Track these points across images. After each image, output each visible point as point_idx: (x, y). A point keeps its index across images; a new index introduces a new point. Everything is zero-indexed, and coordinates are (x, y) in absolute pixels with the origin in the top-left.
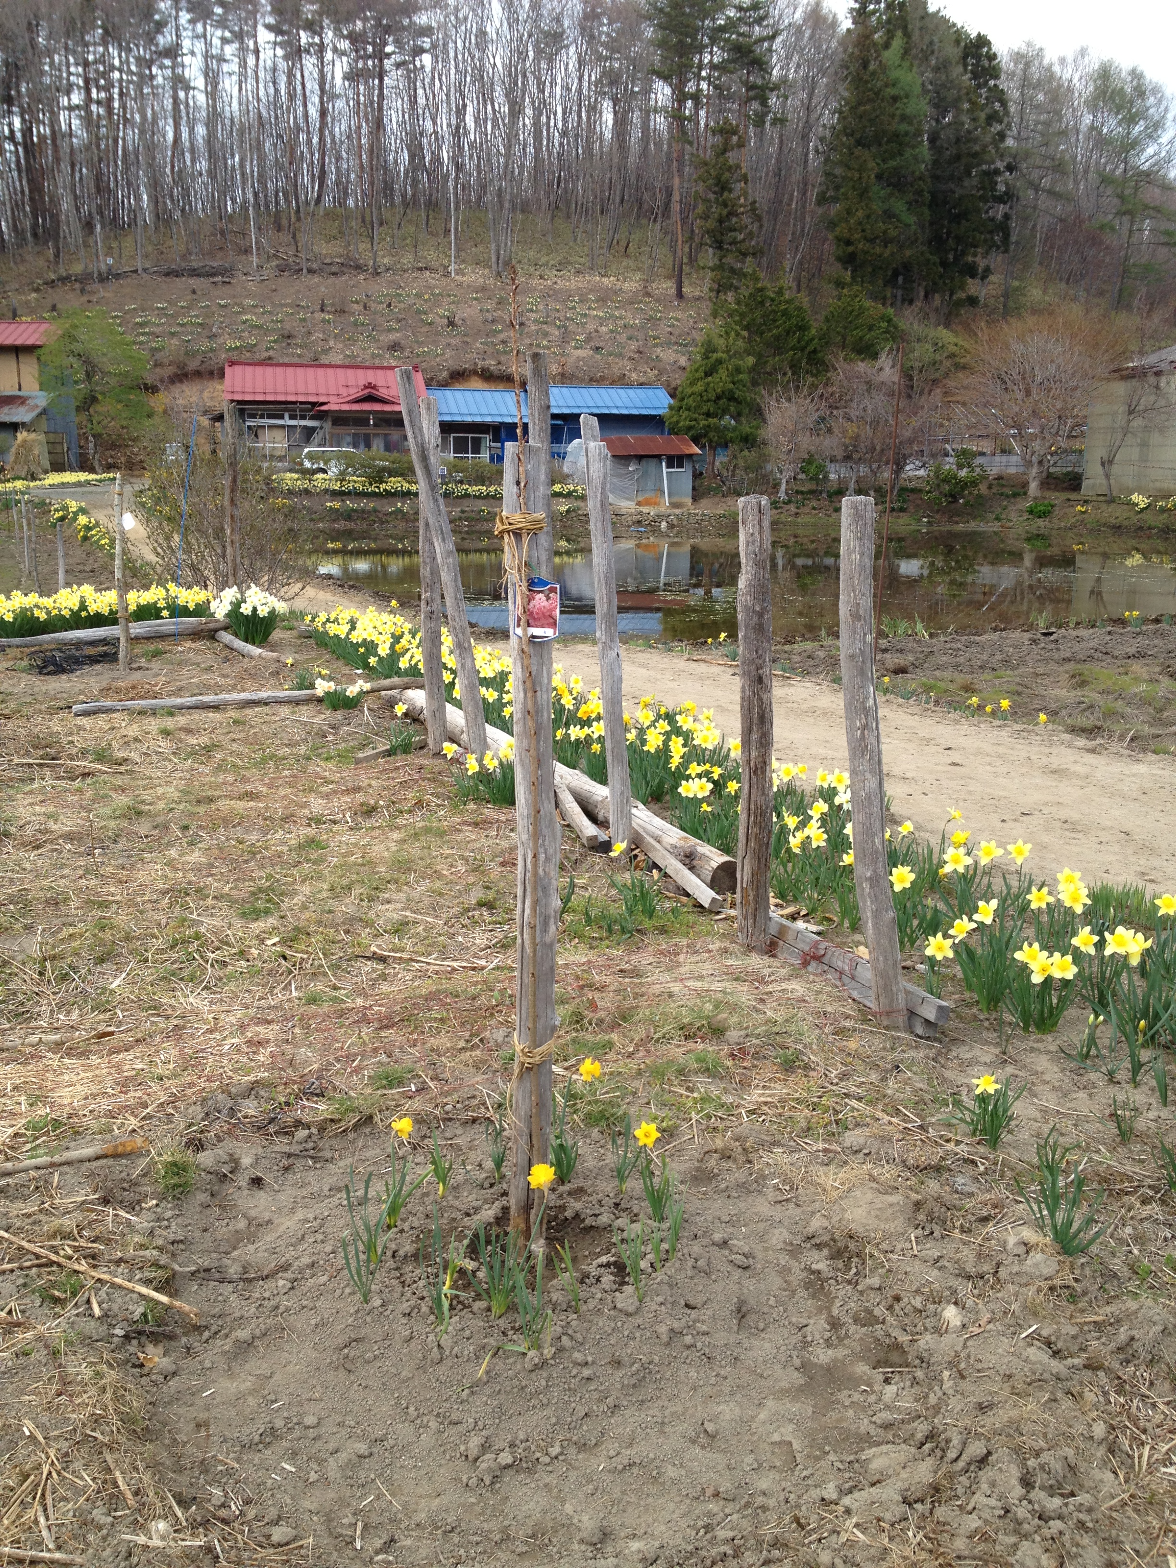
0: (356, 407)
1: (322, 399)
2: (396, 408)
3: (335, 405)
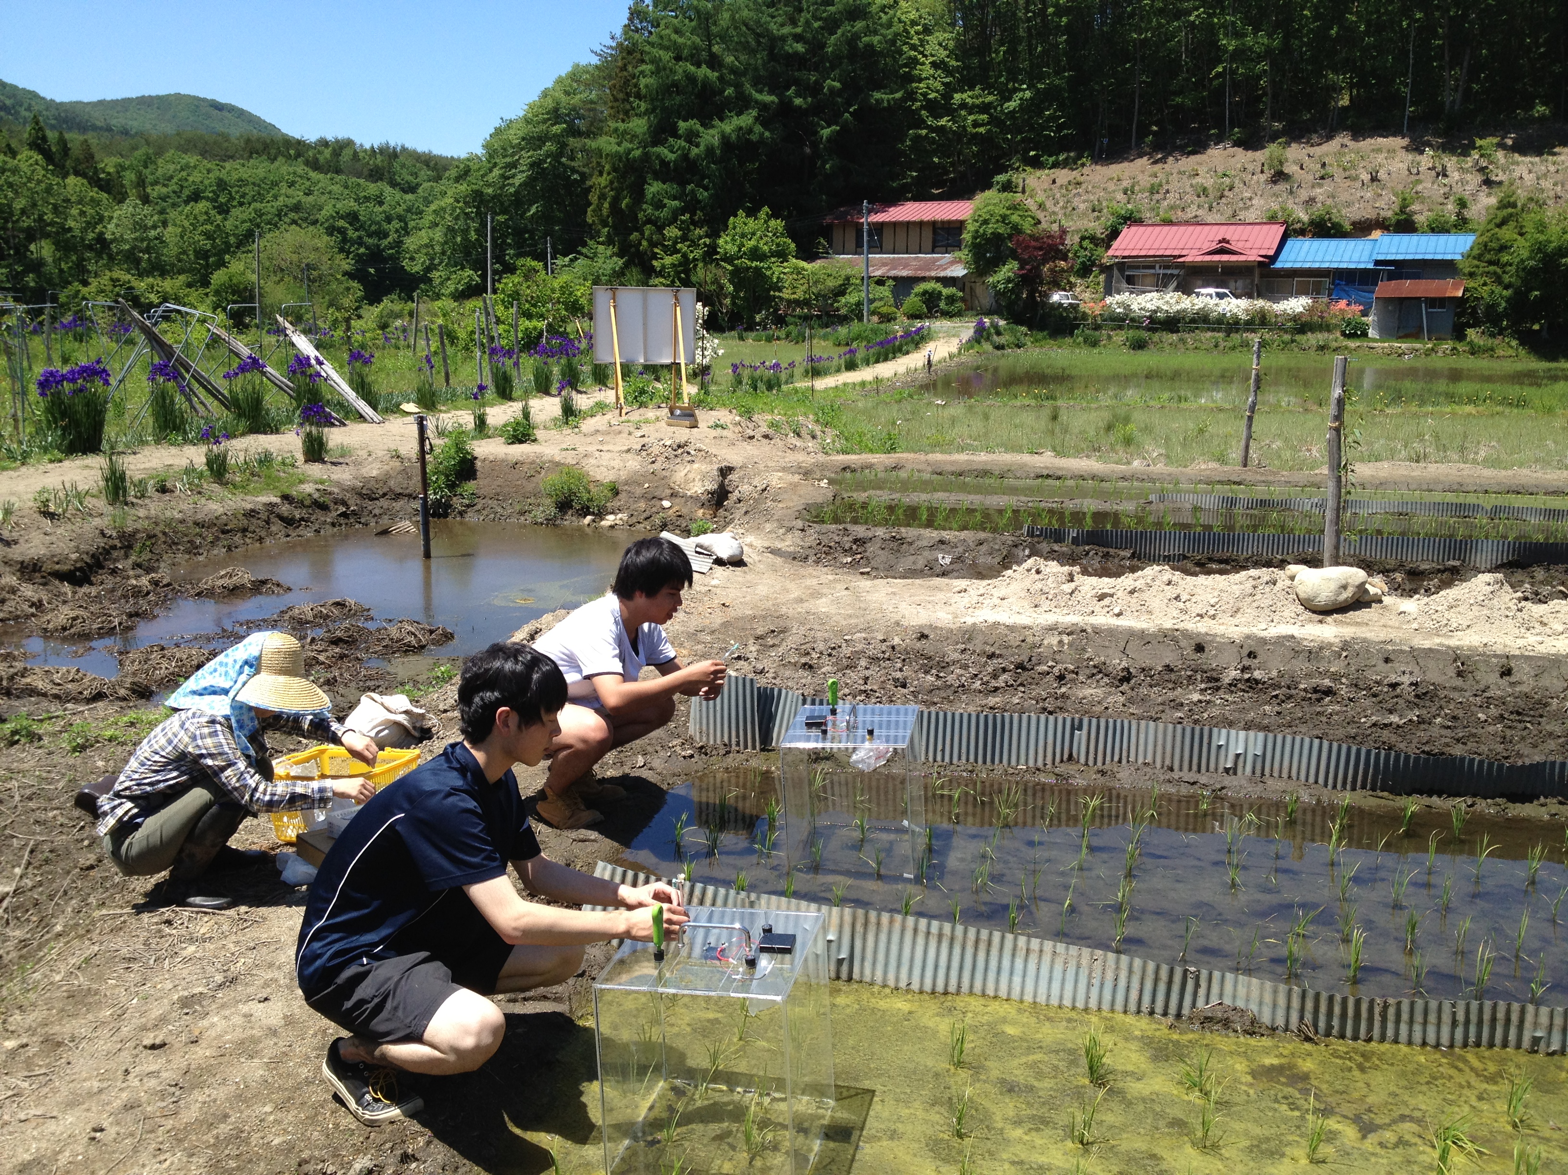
0: (1208, 258)
1: (1181, 253)
2: (1242, 258)
3: (1193, 257)
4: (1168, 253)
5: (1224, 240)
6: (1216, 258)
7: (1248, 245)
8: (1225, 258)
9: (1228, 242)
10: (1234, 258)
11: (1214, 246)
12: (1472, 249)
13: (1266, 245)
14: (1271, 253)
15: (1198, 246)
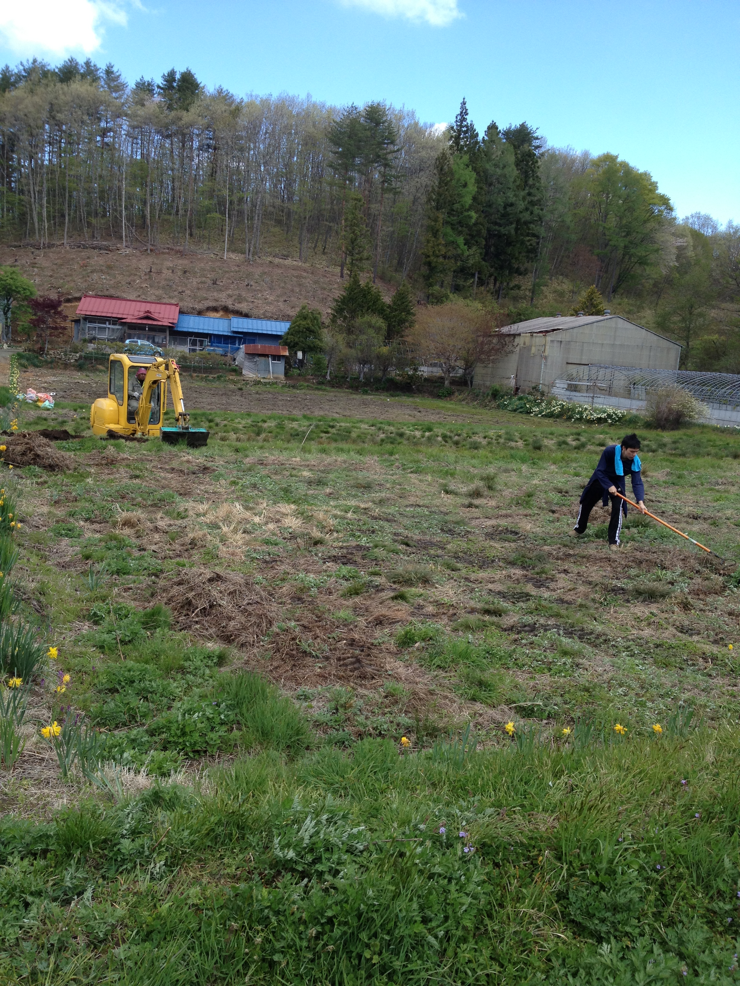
0: (141, 321)
1: (124, 316)
2: (160, 323)
3: (129, 320)
4: (114, 315)
5: (148, 312)
6: (145, 322)
7: (161, 316)
8: (150, 322)
9: (150, 313)
10: (155, 323)
11: (142, 314)
12: (289, 329)
13: (171, 317)
14: (175, 321)
15: (131, 313)
